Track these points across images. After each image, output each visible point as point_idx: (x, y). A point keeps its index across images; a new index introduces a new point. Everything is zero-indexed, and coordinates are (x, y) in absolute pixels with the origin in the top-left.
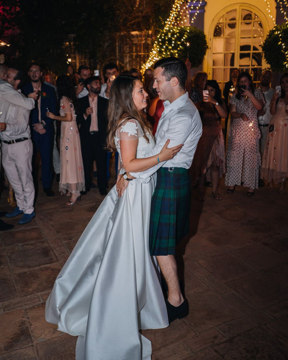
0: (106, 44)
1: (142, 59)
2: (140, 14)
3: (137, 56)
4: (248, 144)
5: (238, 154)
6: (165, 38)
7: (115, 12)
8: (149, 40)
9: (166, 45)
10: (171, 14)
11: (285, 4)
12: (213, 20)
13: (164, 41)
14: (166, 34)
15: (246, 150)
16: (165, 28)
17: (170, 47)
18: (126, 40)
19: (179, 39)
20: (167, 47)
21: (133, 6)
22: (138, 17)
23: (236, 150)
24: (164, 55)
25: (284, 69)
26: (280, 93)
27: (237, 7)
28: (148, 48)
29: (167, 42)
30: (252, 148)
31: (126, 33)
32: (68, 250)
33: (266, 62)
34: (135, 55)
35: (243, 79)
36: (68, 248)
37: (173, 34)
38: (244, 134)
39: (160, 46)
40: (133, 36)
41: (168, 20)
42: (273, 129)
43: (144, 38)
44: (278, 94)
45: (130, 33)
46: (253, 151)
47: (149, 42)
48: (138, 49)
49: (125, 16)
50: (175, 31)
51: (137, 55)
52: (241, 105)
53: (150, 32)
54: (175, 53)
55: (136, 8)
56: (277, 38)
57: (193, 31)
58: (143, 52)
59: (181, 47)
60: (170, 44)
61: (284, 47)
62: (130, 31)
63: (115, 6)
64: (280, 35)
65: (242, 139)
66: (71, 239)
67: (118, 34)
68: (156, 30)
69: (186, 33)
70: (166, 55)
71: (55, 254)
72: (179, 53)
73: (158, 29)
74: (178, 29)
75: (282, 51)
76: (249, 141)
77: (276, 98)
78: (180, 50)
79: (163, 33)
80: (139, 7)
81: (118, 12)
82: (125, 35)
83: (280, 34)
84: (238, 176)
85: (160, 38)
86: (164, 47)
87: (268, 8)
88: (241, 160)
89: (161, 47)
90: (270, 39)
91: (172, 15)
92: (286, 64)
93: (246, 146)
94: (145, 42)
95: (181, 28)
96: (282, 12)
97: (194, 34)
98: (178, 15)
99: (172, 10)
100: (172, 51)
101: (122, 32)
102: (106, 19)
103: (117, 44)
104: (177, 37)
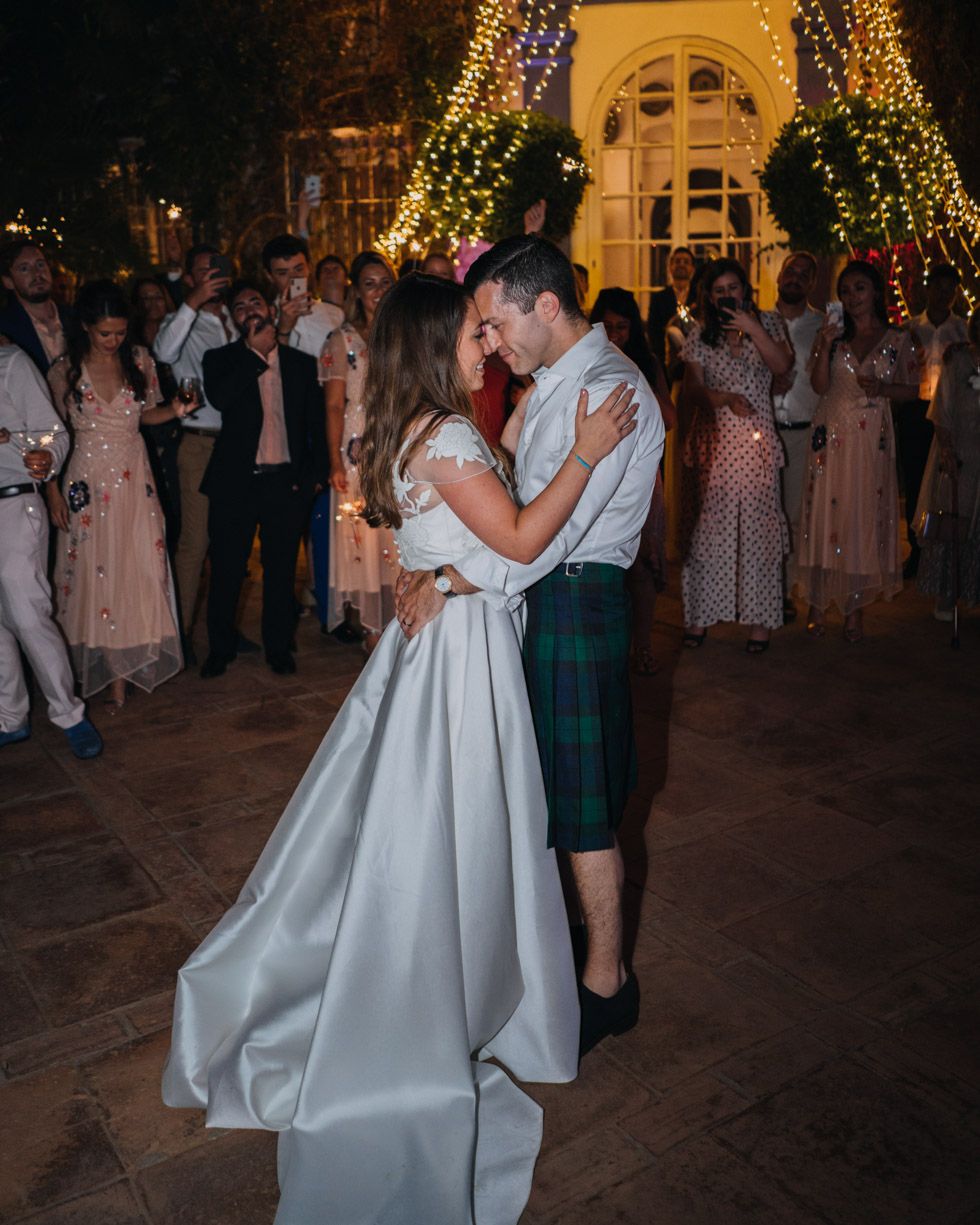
0: (250, 170)
1: (372, 217)
2: (360, 70)
3: (353, 209)
4: (751, 488)
5: (720, 522)
6: (449, 149)
7: (279, 64)
8: (392, 156)
9: (455, 171)
10: (464, 72)
11: (828, 39)
12: (600, 89)
13: (445, 161)
14: (453, 138)
15: (745, 505)
16: (448, 117)
17: (468, 180)
18: (317, 157)
19: (496, 151)
20: (457, 180)
21: (335, 45)
22: (353, 79)
23: (714, 510)
24: (448, 204)
25: (833, 245)
26: (840, 325)
27: (674, 49)
28: (393, 183)
29: (458, 164)
30: (764, 499)
31: (314, 132)
32: (192, 860)
33: (777, 224)
34: (348, 205)
35: (724, 281)
36: (191, 854)
37: (476, 137)
38: (735, 455)
39: (433, 174)
40: (338, 142)
41: (456, 89)
42: (825, 440)
43: (374, 151)
44: (834, 326)
45: (329, 134)
46: (765, 509)
47: (394, 162)
48: (358, 185)
49: (311, 77)
50: (480, 128)
51: (356, 203)
52: (723, 365)
53: (397, 130)
54: (486, 199)
55: (346, 50)
56: (806, 150)
57: (540, 128)
58: (376, 197)
59: (503, 178)
60: (468, 168)
61: (831, 176)
62: (327, 127)
63: (275, 44)
64: (818, 139)
65: (731, 471)
66: (198, 824)
67: (289, 135)
68: (416, 124)
69: (518, 132)
70: (456, 206)
71: (150, 877)
72: (499, 197)
73: (422, 121)
74: (492, 122)
75: (825, 189)
76: (752, 476)
77: (829, 339)
78: (501, 190)
79: (442, 132)
80: (357, 47)
81: (288, 63)
82: (311, 140)
83: (815, 135)
84: (726, 591)
85: (431, 150)
86: (449, 178)
87: (777, 52)
88: (730, 541)
89: (438, 178)
90: (786, 152)
91: (470, 76)
92: (839, 230)
93: (745, 493)
94: (381, 163)
95: (500, 115)
96: (820, 66)
97: (543, 138)
98: (491, 76)
99: (468, 58)
100: (475, 193)
101: (303, 127)
102: (246, 85)
103: (287, 169)
104: (491, 145)
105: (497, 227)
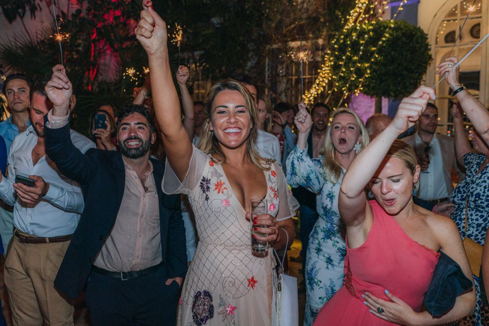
0: (249, 64)
3: (298, 81)
6: (345, 42)
7: (264, 11)
9: (348, 53)
10: (357, 3)
13: (342, 49)
14: (348, 36)
16: (346, 27)
17: (356, 58)
19: (373, 41)
20: (349, 59)
21: (291, 1)
22: (300, 17)
24: (343, 72)
29: (350, 49)
31: (280, 44)
34: (295, 79)
37: (361, 34)
39: (336, 56)
40: (292, 48)
41: (352, 11)
43: (309, 52)
45: (287, 45)
48: (301, 69)
49: (279, 17)
50: (364, 29)
51: (299, 78)
53: (321, 41)
54: (366, 69)
55: (296, 3)
58: (309, 75)
59: (377, 56)
60: (355, 51)
62: (287, 41)
63: (263, 3)
69: (388, 29)
70: (348, 73)
72: (374, 67)
74: (372, 25)
78: (376, 63)
79: (342, 34)
81: (268, 10)
82: (279, 48)
85: (335, 43)
86: (344, 58)
89: (338, 58)
94: (312, 58)
95: (378, 22)
97: (404, 32)
100: (360, 65)
102: (248, 23)
103: (267, 62)
104: (370, 37)
105: (372, 85)
